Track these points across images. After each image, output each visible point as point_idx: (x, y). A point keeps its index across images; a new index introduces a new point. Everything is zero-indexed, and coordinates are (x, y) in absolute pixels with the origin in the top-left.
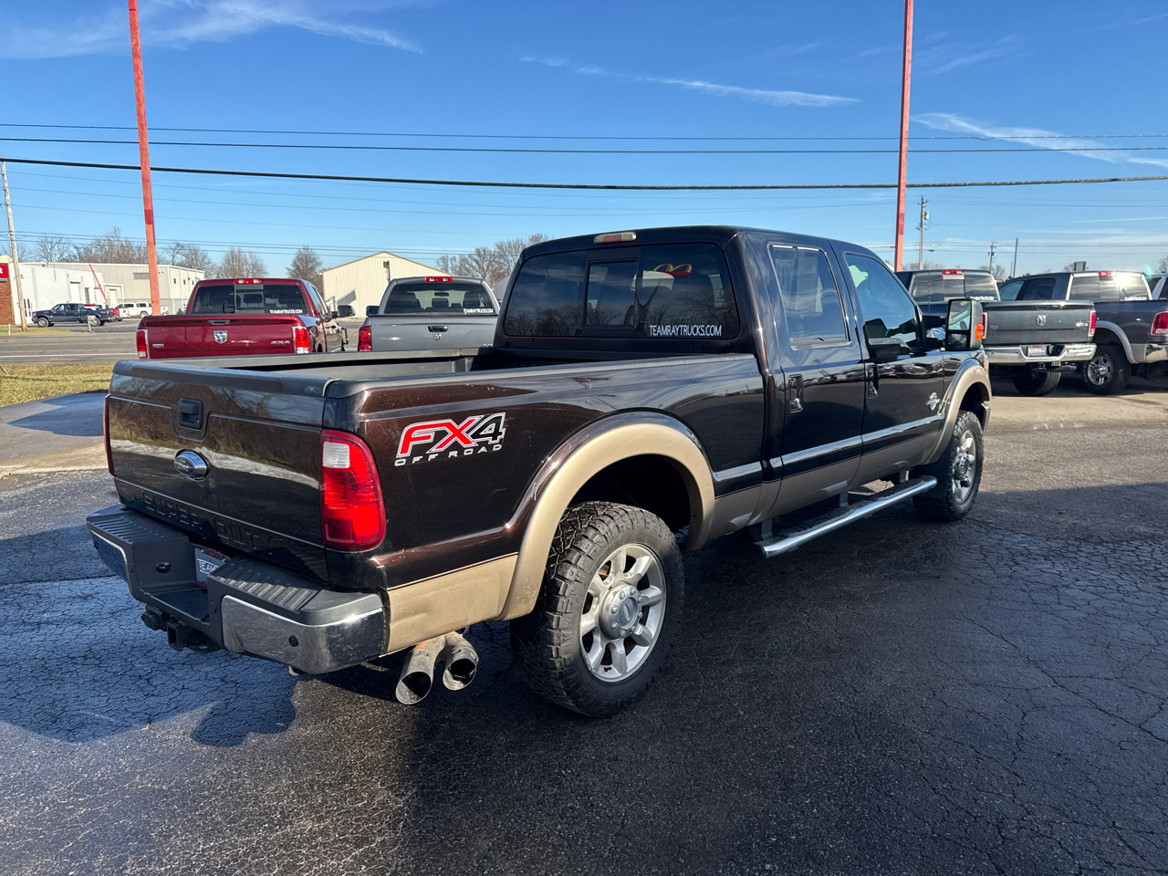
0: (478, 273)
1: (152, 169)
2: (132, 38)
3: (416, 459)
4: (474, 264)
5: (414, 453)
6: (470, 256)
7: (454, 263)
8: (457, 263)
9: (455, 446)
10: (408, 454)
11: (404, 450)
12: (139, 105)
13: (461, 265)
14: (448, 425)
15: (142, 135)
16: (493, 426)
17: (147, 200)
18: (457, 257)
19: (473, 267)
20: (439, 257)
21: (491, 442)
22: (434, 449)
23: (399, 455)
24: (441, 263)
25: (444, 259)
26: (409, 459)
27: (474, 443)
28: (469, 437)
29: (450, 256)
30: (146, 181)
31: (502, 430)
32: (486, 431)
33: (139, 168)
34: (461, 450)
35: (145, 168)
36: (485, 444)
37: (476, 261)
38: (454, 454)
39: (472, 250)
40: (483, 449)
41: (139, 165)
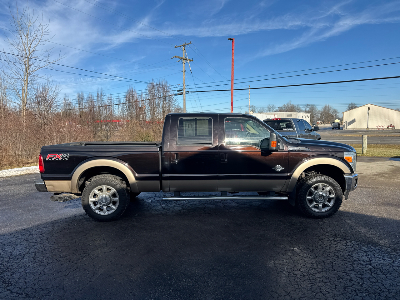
1: (234, 90)
3: (50, 160)
5: (49, 159)
9: (57, 158)
10: (48, 159)
11: (48, 158)
12: (232, 74)
14: (57, 155)
15: (232, 82)
16: (66, 156)
17: (232, 99)
21: (65, 158)
22: (53, 158)
23: (47, 159)
26: (48, 160)
27: (62, 158)
28: (60, 157)
30: (232, 94)
31: (68, 157)
32: (64, 157)
33: (231, 90)
34: (59, 159)
36: (64, 159)
38: (57, 160)
40: (63, 160)
41: (231, 89)
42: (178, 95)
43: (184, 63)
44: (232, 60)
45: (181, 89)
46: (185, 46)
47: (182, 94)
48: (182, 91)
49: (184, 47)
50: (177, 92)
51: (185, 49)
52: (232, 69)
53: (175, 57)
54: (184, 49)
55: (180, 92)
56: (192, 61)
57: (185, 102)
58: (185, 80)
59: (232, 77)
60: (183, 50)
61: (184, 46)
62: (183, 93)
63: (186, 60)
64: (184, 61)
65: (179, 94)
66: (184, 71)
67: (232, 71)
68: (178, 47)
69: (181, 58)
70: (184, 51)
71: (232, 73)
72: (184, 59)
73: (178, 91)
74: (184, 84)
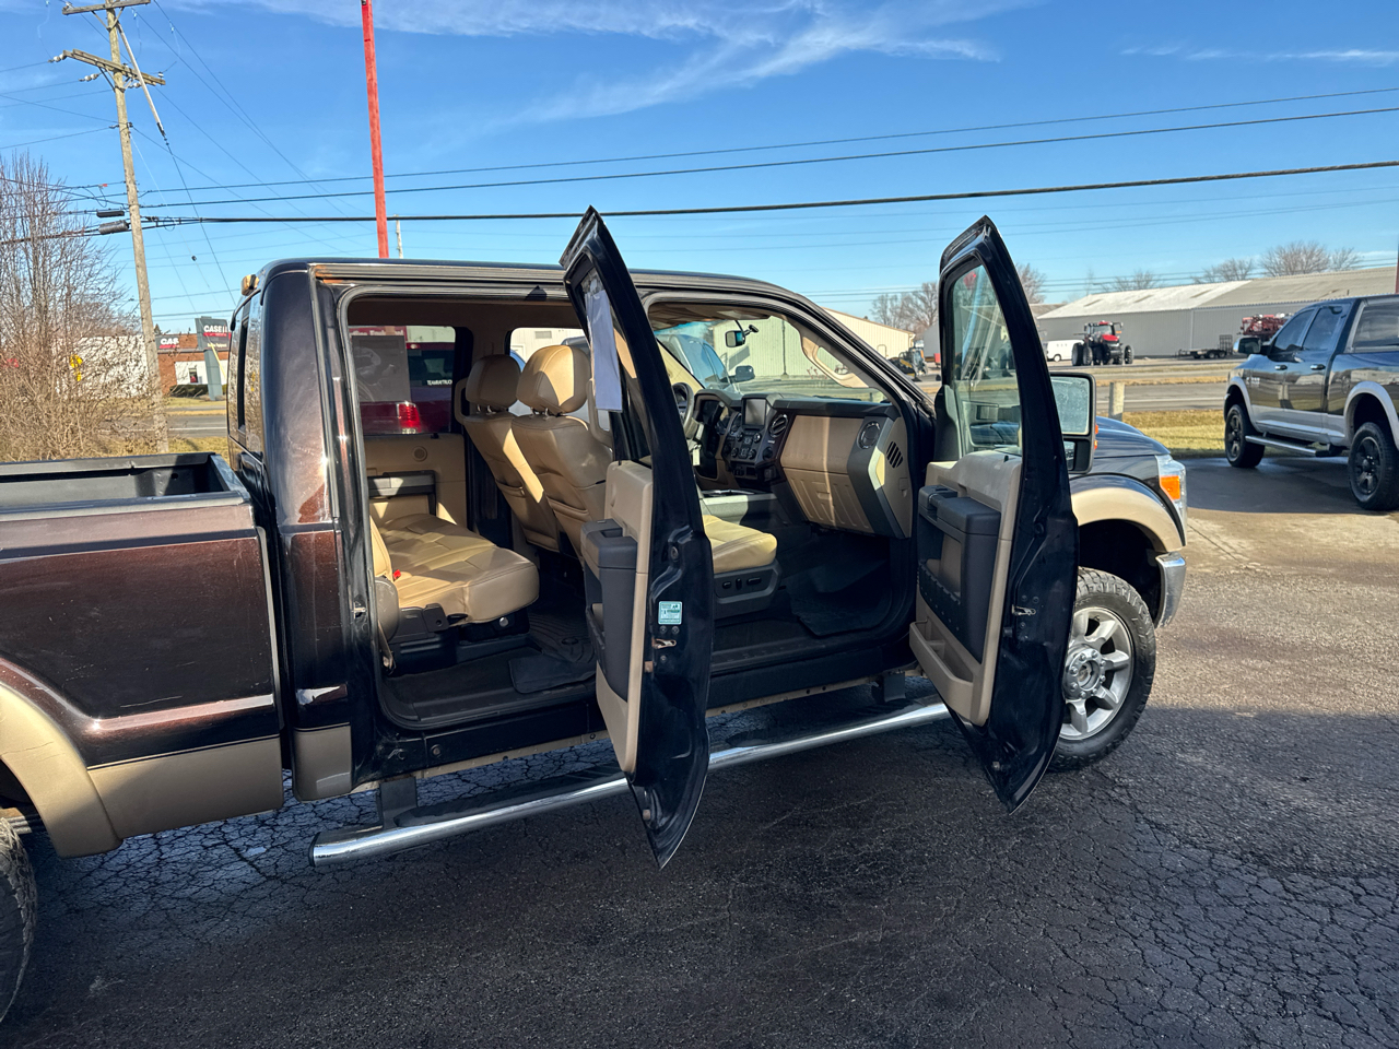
0: (923, 314)
1: (389, 219)
2: (367, 72)
4: (919, 302)
6: (915, 293)
7: (895, 303)
8: (899, 303)
12: (374, 148)
13: (903, 304)
15: (378, 185)
18: (899, 296)
19: (918, 307)
20: (875, 297)
24: (879, 305)
25: (883, 300)
29: (890, 295)
30: (382, 233)
33: (375, 219)
35: (380, 218)
37: (923, 299)
39: (918, 286)
41: (375, 216)
42: (103, 233)
43: (122, 90)
44: (370, 85)
45: (117, 207)
46: (117, 11)
47: (126, 228)
48: (120, 214)
49: (110, 16)
50: (96, 221)
51: (117, 25)
52: (372, 125)
53: (73, 56)
54: (113, 23)
55: (115, 222)
56: (161, 82)
57: (141, 266)
58: (131, 168)
59: (374, 158)
60: (110, 30)
61: (110, 10)
62: (128, 225)
63: (129, 75)
64: (120, 80)
65: (109, 228)
66: (123, 126)
67: (373, 133)
68: (82, 11)
69: (102, 66)
70: (115, 32)
71: (373, 141)
72: (116, 70)
73: (101, 215)
74: (131, 186)
